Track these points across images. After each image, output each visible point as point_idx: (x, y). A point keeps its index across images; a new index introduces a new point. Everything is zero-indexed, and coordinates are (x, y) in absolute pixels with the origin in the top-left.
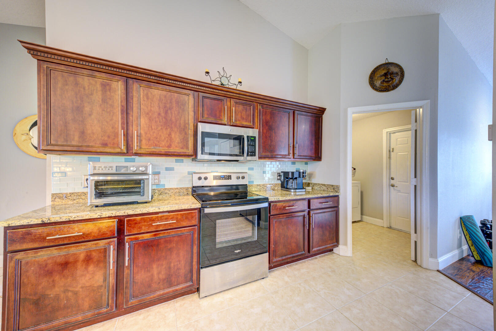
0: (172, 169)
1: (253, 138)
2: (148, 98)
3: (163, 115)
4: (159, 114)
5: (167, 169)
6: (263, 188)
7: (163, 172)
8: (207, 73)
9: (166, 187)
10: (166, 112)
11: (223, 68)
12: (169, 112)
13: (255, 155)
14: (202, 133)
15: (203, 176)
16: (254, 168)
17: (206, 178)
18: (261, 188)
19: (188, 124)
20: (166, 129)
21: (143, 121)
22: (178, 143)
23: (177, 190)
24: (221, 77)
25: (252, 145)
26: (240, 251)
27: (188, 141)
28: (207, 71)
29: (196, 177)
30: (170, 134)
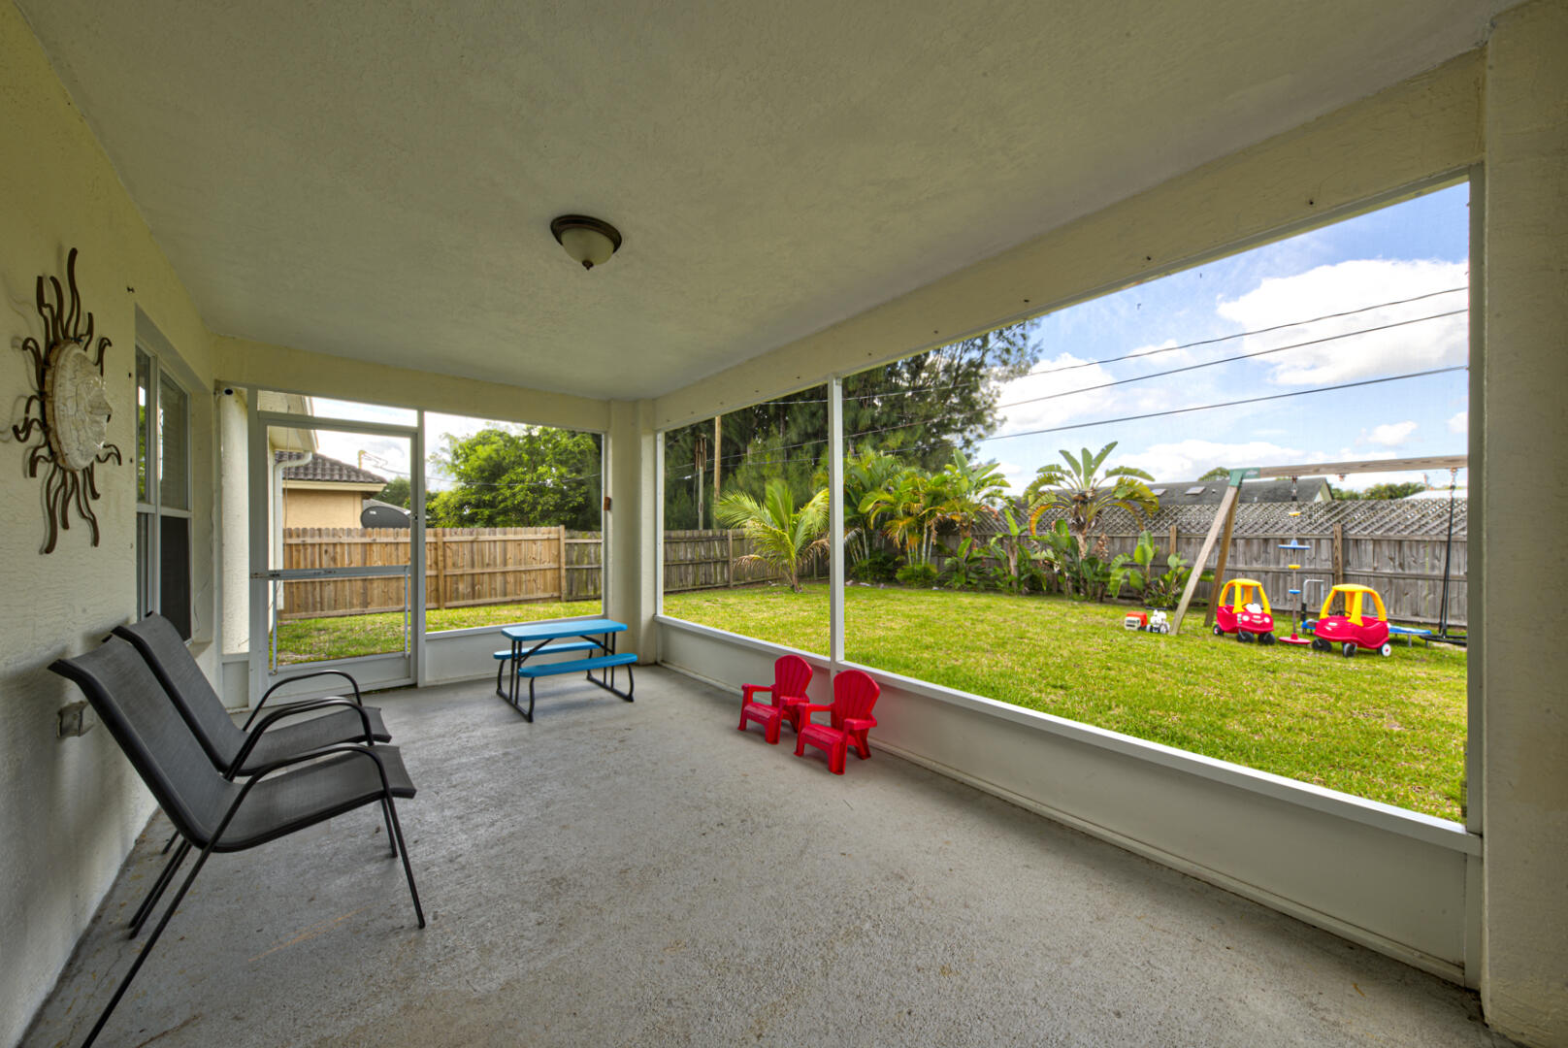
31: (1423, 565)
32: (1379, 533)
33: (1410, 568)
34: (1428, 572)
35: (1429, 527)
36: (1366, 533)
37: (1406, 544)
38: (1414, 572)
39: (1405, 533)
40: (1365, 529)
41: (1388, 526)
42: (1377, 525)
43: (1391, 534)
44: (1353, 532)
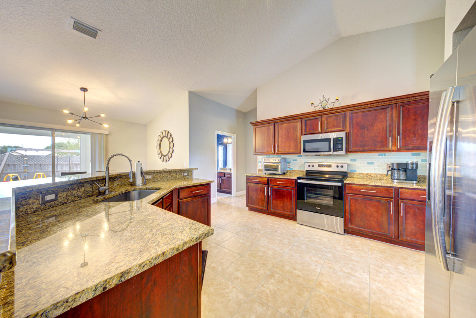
0: (296, 160)
1: (341, 139)
2: (281, 129)
3: (287, 135)
4: (285, 135)
5: (294, 160)
6: (366, 176)
7: (292, 162)
8: (312, 104)
9: (293, 170)
10: (288, 134)
11: (323, 96)
12: (289, 133)
13: (342, 150)
14: (304, 141)
15: (311, 165)
16: (357, 159)
17: (313, 166)
18: (364, 176)
19: (298, 137)
20: (288, 141)
21: (280, 139)
22: (293, 147)
23: (298, 172)
24: (321, 102)
25: (340, 144)
26: (320, 208)
27: (298, 146)
28: (312, 103)
29: (307, 165)
30: (290, 144)
31: (46, 169)
32: (36, 162)
33: (43, 170)
34: (46, 170)
35: (47, 161)
36: (33, 162)
37: (42, 165)
38: (44, 170)
39: (42, 162)
40: (32, 162)
41: (38, 161)
42: (35, 161)
43: (39, 163)
44: (30, 162)
